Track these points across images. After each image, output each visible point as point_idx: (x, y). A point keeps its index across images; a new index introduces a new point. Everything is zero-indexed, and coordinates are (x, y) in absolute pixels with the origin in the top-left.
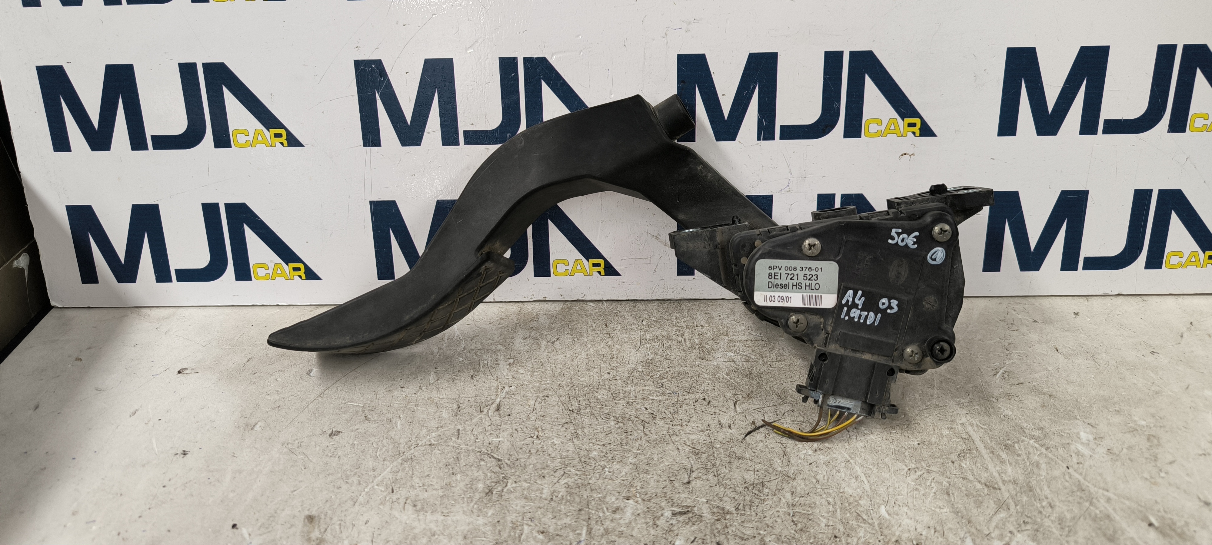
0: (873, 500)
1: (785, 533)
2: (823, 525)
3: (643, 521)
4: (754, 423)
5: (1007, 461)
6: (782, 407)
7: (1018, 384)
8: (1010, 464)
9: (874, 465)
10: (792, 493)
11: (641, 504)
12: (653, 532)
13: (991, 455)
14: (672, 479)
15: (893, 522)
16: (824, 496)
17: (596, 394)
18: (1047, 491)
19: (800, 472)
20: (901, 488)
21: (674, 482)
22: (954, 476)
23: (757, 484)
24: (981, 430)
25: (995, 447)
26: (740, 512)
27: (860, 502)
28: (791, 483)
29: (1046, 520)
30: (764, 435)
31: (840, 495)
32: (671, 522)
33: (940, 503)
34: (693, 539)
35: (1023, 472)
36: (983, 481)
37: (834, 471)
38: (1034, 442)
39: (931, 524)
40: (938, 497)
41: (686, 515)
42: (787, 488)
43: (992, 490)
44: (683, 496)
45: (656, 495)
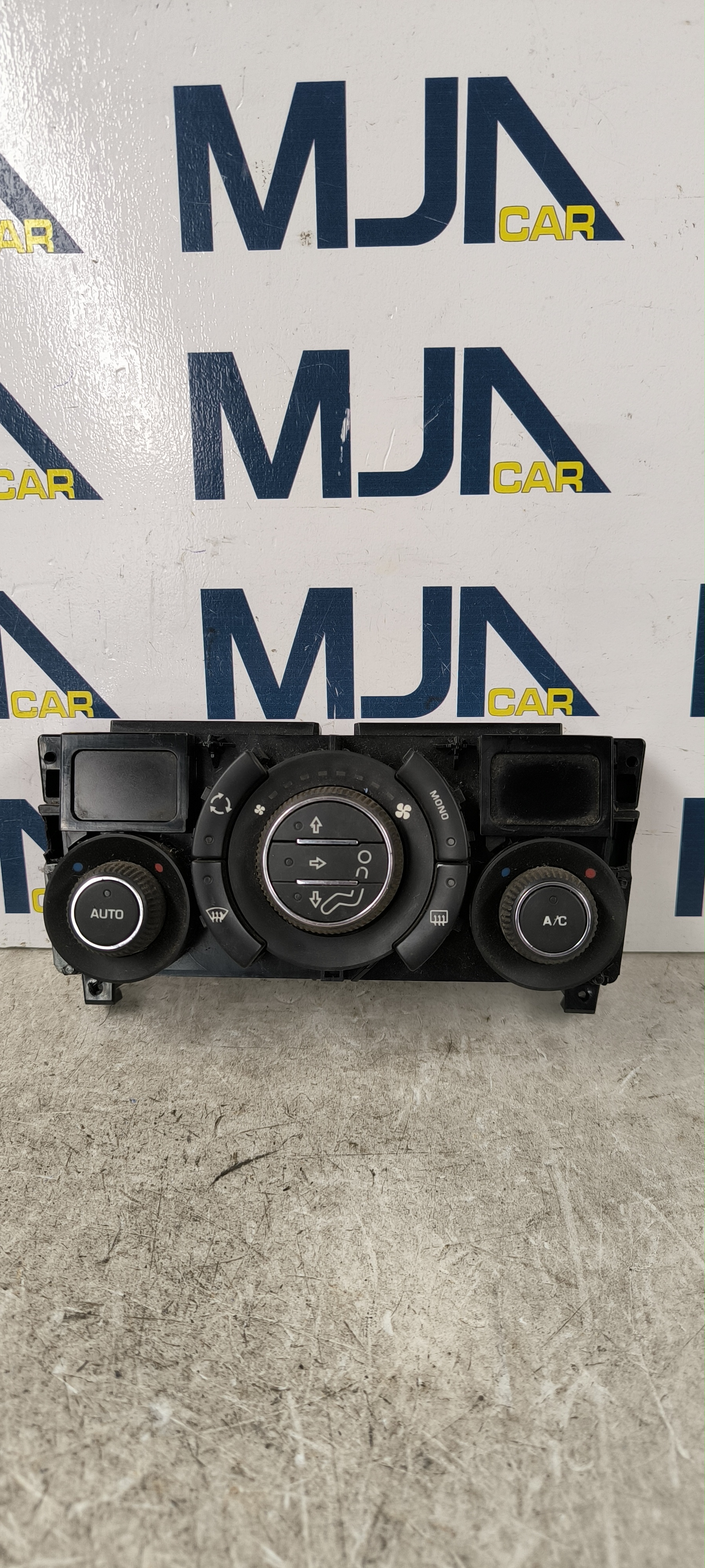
0: (377, 1301)
1: (227, 1357)
2: (288, 1344)
3: (17, 1328)
4: (236, 1156)
5: (601, 1237)
6: (285, 1129)
7: (651, 1097)
8: (605, 1240)
9: (395, 1236)
10: (257, 1286)
11: (24, 1298)
12: (24, 1349)
13: (578, 1223)
14: (83, 1254)
15: (397, 1341)
16: (305, 1291)
17: (17, 1100)
18: (648, 1293)
19: (281, 1246)
20: (426, 1280)
21: (84, 1259)
22: (512, 1260)
23: (208, 1267)
24: (576, 1177)
25: (588, 1208)
26: (167, 1317)
27: (356, 1303)
28: (262, 1266)
29: (635, 1345)
30: (244, 1177)
31: (331, 1289)
32: (56, 1333)
33: (478, 1309)
34: (81, 1363)
35: (621, 1256)
36: (554, 1271)
37: (333, 1247)
38: (651, 1201)
39: (454, 1349)
40: (478, 1298)
41: (83, 1321)
42: (252, 1274)
43: (565, 1287)
44: (92, 1284)
45: (51, 1282)
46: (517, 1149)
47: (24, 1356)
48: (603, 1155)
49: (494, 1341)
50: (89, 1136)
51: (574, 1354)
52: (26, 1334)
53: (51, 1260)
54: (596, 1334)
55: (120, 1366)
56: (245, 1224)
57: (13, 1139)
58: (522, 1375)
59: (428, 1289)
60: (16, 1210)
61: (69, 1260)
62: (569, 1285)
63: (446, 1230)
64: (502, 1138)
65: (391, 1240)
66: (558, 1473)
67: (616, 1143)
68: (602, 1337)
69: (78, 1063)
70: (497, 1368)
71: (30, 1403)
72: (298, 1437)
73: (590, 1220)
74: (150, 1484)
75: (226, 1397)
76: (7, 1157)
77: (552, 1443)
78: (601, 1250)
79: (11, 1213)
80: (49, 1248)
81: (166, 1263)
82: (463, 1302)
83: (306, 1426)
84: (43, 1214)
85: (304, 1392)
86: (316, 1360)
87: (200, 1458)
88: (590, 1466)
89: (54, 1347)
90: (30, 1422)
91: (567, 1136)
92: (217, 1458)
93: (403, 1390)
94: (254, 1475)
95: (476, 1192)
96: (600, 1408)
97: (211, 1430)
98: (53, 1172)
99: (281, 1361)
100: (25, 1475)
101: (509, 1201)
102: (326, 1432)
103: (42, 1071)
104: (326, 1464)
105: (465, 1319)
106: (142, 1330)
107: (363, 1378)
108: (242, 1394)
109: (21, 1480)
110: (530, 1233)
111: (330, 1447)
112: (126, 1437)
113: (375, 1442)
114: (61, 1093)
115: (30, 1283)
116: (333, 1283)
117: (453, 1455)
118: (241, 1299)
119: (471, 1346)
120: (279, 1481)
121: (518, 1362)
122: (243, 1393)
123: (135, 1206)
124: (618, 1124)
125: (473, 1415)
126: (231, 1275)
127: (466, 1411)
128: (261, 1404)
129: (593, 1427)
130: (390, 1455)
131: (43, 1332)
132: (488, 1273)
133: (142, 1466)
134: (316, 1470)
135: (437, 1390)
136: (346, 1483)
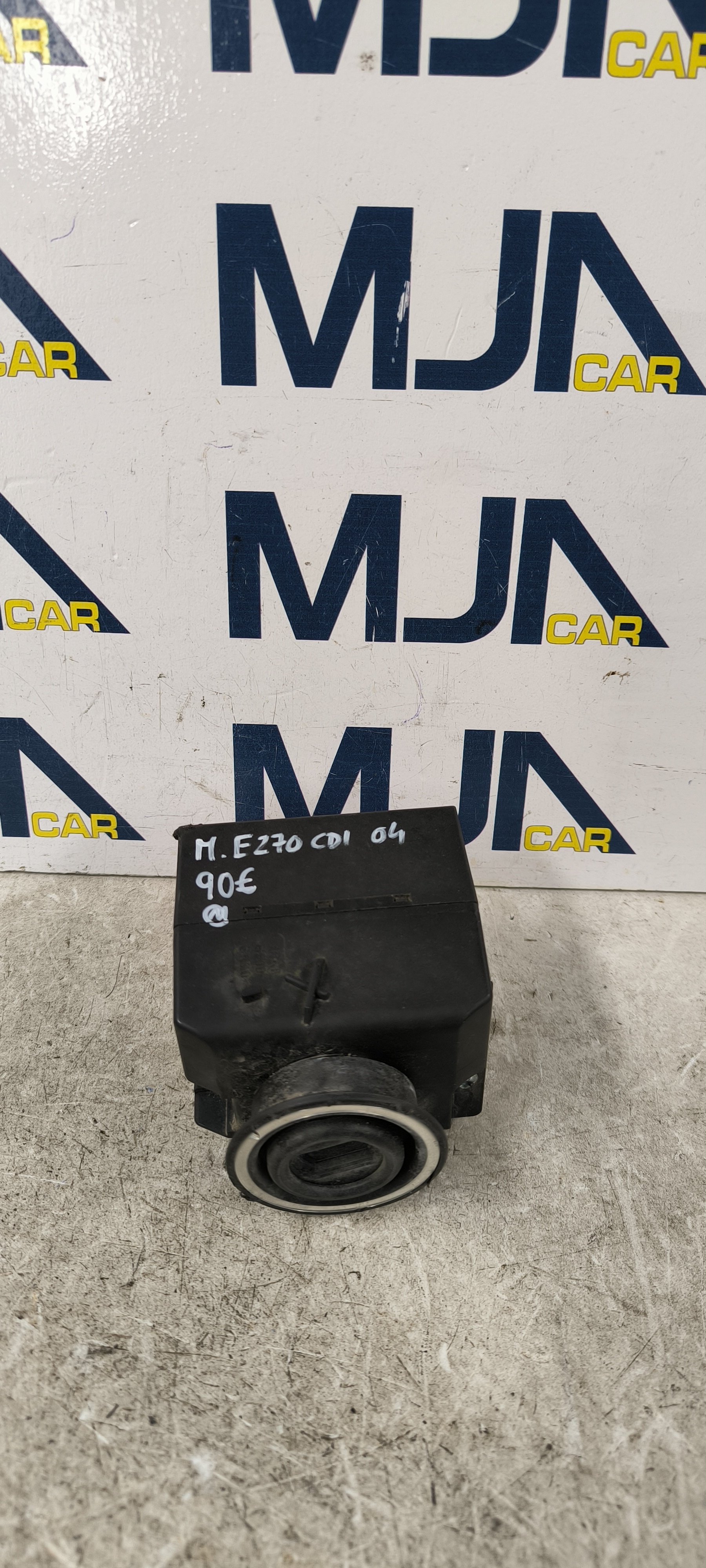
46: (574, 1151)
47: (46, 1399)
48: (666, 1158)
49: (559, 1380)
50: (102, 1132)
51: (647, 1394)
52: (47, 1372)
53: (70, 1282)
54: (669, 1370)
55: (153, 1411)
56: (282, 1239)
57: (18, 1136)
58: (591, 1420)
59: (485, 1318)
60: (26, 1222)
61: (89, 1282)
62: (637, 1312)
63: (502, 1247)
64: (556, 1137)
65: (442, 1259)
66: (635, 1535)
67: (679, 1143)
68: (675, 1373)
69: (86, 1043)
70: (565, 1411)
71: (56, 1455)
72: (354, 1494)
73: (655, 1236)
74: (195, 1552)
75: (274, 1448)
76: (12, 1158)
77: (628, 1500)
78: (669, 1271)
79: (21, 1226)
80: (66, 1268)
81: (198, 1286)
82: (524, 1332)
83: (362, 1481)
84: (57, 1227)
85: (358, 1440)
86: (369, 1403)
87: (248, 1520)
88: (670, 1526)
89: (79, 1389)
90: (58, 1479)
91: (626, 1136)
92: (267, 1521)
93: (465, 1438)
94: (309, 1540)
95: (532, 1201)
96: (677, 1458)
97: (258, 1487)
98: (66, 1176)
99: (330, 1404)
100: (56, 1543)
101: (567, 1213)
102: (384, 1488)
103: (45, 1052)
104: (386, 1527)
105: (528, 1353)
106: (175, 1367)
107: (421, 1424)
108: (290, 1444)
109: (53, 1549)
110: (592, 1250)
111: (389, 1506)
112: (166, 1496)
113: (438, 1500)
114: (68, 1079)
115: (47, 1310)
116: (381, 1311)
117: (523, 1515)
118: (282, 1330)
119: (536, 1385)
120: (336, 1547)
121: (586, 1403)
122: (292, 1443)
123: (159, 1217)
124: (681, 1121)
125: (541, 1468)
126: (270, 1300)
127: (535, 1462)
128: (311, 1456)
129: (671, 1479)
130: (455, 1515)
131: (66, 1371)
132: (549, 1298)
133: (185, 1531)
134: (376, 1534)
135: (501, 1437)
136: (410, 1548)
